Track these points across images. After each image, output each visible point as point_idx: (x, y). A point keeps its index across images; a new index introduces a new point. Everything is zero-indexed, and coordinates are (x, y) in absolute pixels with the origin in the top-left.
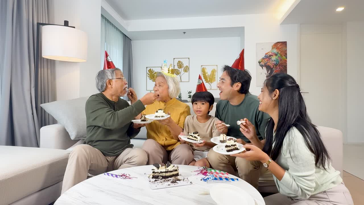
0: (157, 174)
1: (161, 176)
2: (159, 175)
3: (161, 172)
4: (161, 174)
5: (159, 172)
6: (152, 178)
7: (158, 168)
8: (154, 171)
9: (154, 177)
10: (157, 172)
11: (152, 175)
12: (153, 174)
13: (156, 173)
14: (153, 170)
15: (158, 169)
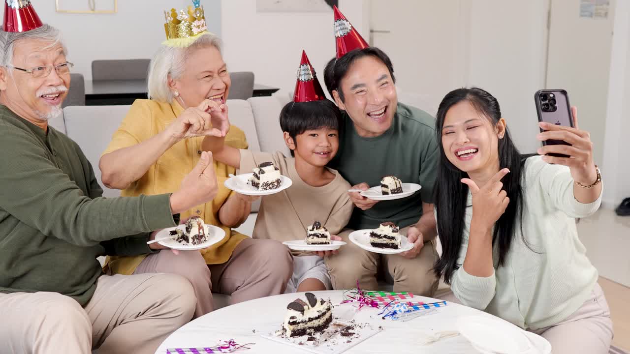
0: (301, 326)
1: (310, 328)
2: (306, 326)
3: (310, 320)
4: (310, 324)
5: (306, 321)
6: (292, 336)
7: (302, 311)
8: (295, 320)
9: (295, 334)
10: (302, 322)
11: (289, 329)
12: (292, 327)
13: (299, 323)
14: (292, 318)
15: (303, 314)
